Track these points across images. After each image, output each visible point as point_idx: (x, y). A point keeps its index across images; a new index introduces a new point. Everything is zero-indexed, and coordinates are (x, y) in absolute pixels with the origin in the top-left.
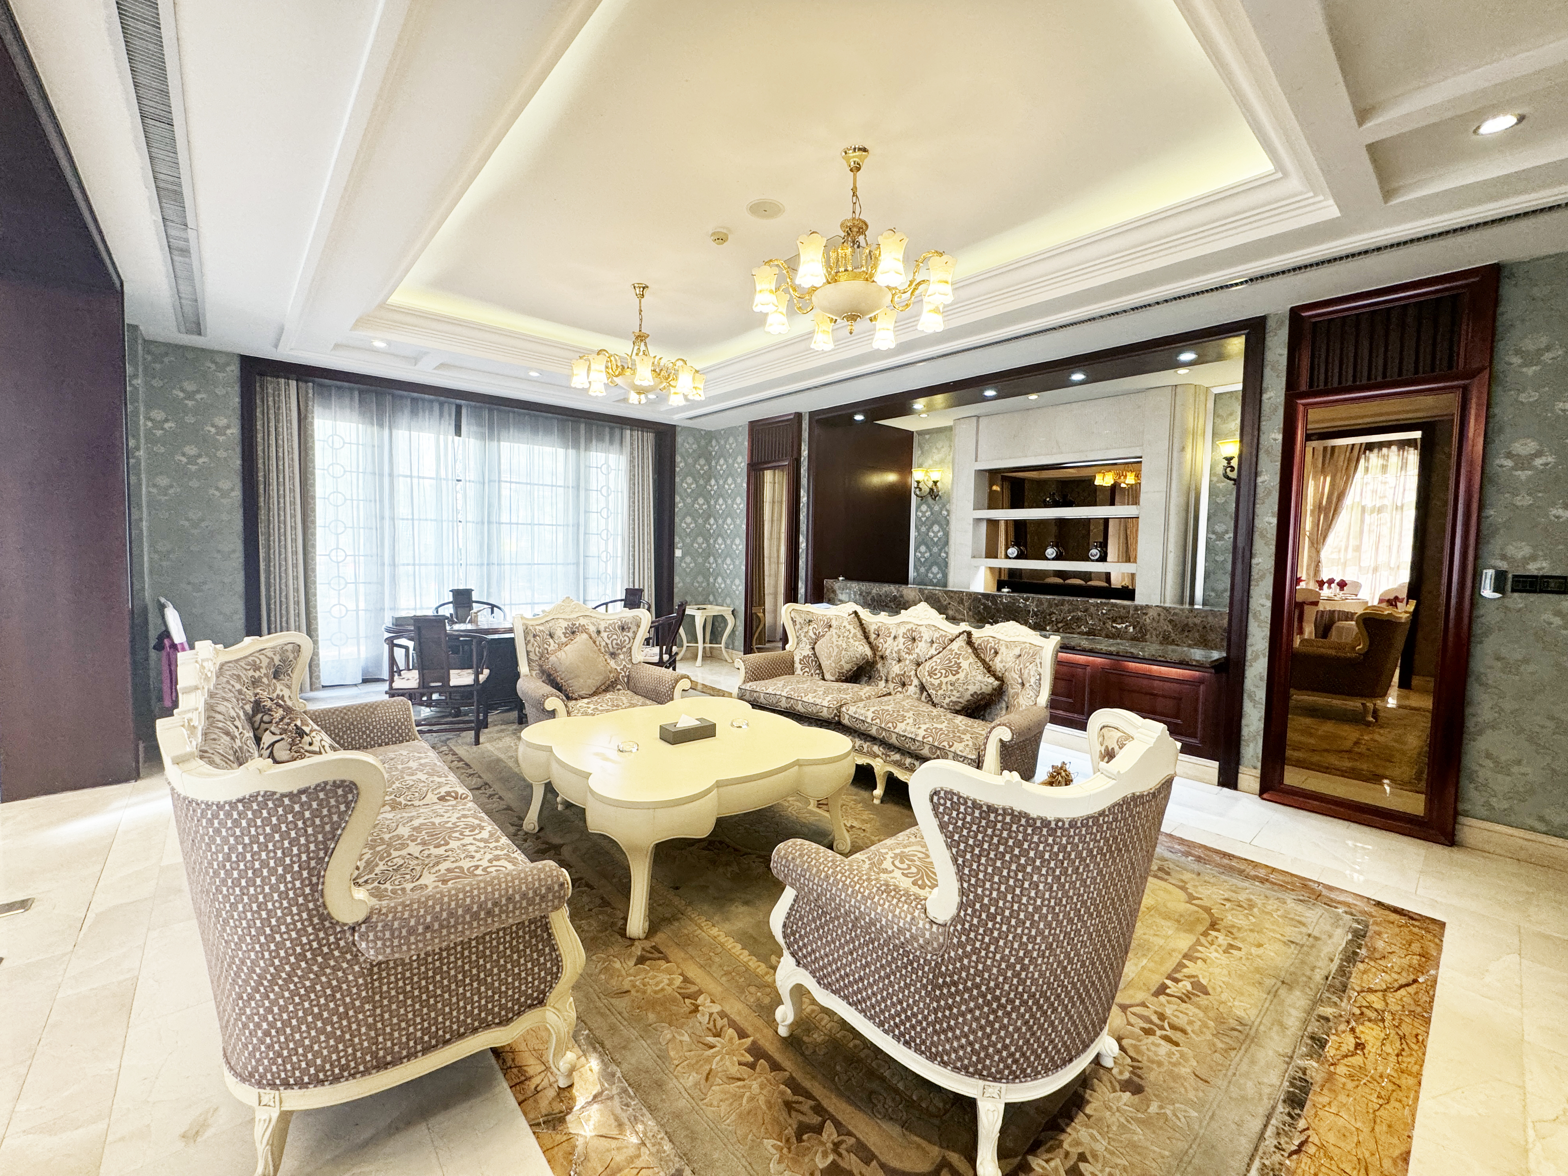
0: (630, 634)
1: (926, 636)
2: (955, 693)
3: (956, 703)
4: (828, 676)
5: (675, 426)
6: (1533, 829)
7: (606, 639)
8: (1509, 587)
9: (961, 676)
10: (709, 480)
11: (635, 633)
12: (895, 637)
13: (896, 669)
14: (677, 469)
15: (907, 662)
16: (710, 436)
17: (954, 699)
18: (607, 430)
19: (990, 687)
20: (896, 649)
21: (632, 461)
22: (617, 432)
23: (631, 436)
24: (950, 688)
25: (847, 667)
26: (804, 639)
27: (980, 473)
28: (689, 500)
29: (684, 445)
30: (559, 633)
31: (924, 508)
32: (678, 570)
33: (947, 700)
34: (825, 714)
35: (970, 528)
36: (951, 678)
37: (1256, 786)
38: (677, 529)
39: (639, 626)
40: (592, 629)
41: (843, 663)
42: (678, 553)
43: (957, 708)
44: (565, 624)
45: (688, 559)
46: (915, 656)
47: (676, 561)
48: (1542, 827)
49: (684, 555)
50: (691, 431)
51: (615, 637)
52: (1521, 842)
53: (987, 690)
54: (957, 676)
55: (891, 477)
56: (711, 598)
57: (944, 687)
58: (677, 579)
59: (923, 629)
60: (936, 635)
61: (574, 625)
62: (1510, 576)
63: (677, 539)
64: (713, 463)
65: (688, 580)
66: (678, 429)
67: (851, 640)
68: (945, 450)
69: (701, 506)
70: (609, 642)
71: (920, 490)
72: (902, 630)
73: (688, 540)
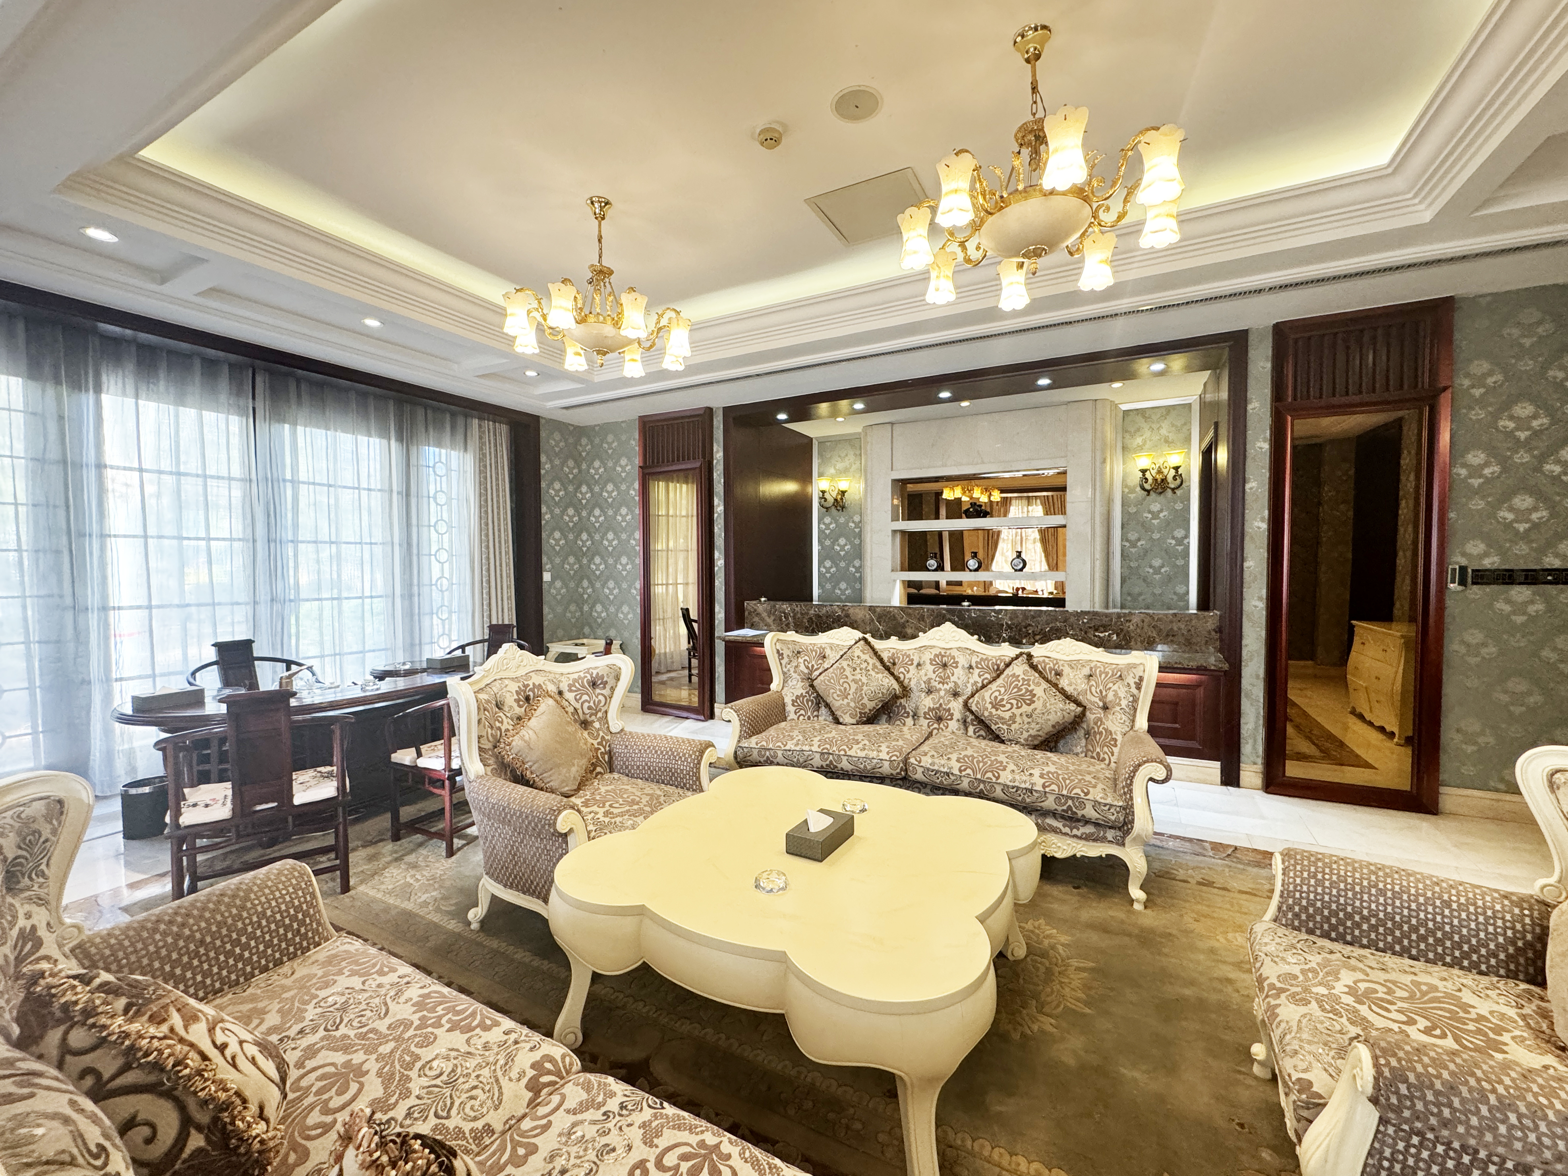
0: (607, 692)
1: (963, 661)
2: (1033, 725)
3: (1035, 737)
4: (847, 719)
5: (536, 419)
6: (1497, 790)
7: (573, 702)
8: (1469, 580)
9: (1038, 704)
10: (579, 487)
11: (613, 689)
12: (919, 665)
13: (927, 702)
14: (543, 472)
15: (942, 693)
16: (580, 431)
17: (1032, 732)
18: (448, 416)
19: (1073, 714)
20: (925, 679)
21: (482, 460)
22: (460, 421)
23: (480, 426)
24: (1026, 720)
25: (870, 705)
26: (795, 675)
27: (895, 481)
28: (557, 511)
29: (550, 441)
30: (510, 700)
31: (827, 520)
32: (546, 598)
33: (1025, 735)
34: (886, 769)
35: (889, 539)
36: (1025, 708)
37: (1258, 781)
38: (545, 547)
39: (618, 679)
40: (552, 688)
41: (865, 701)
42: (547, 577)
43: (1036, 742)
44: (514, 687)
45: (558, 584)
46: (951, 685)
47: (545, 586)
48: (1502, 786)
49: (554, 578)
50: (559, 426)
51: (585, 697)
52: (1488, 802)
53: (1069, 718)
54: (1033, 706)
55: (789, 487)
56: (587, 630)
57: (1018, 719)
58: (546, 610)
59: (955, 653)
60: (974, 659)
61: (526, 686)
62: (1470, 571)
63: (545, 559)
64: (584, 466)
65: (559, 609)
66: (542, 421)
67: (871, 672)
68: (851, 457)
69: (571, 517)
70: (578, 706)
71: (826, 500)
72: (927, 656)
73: (558, 560)
